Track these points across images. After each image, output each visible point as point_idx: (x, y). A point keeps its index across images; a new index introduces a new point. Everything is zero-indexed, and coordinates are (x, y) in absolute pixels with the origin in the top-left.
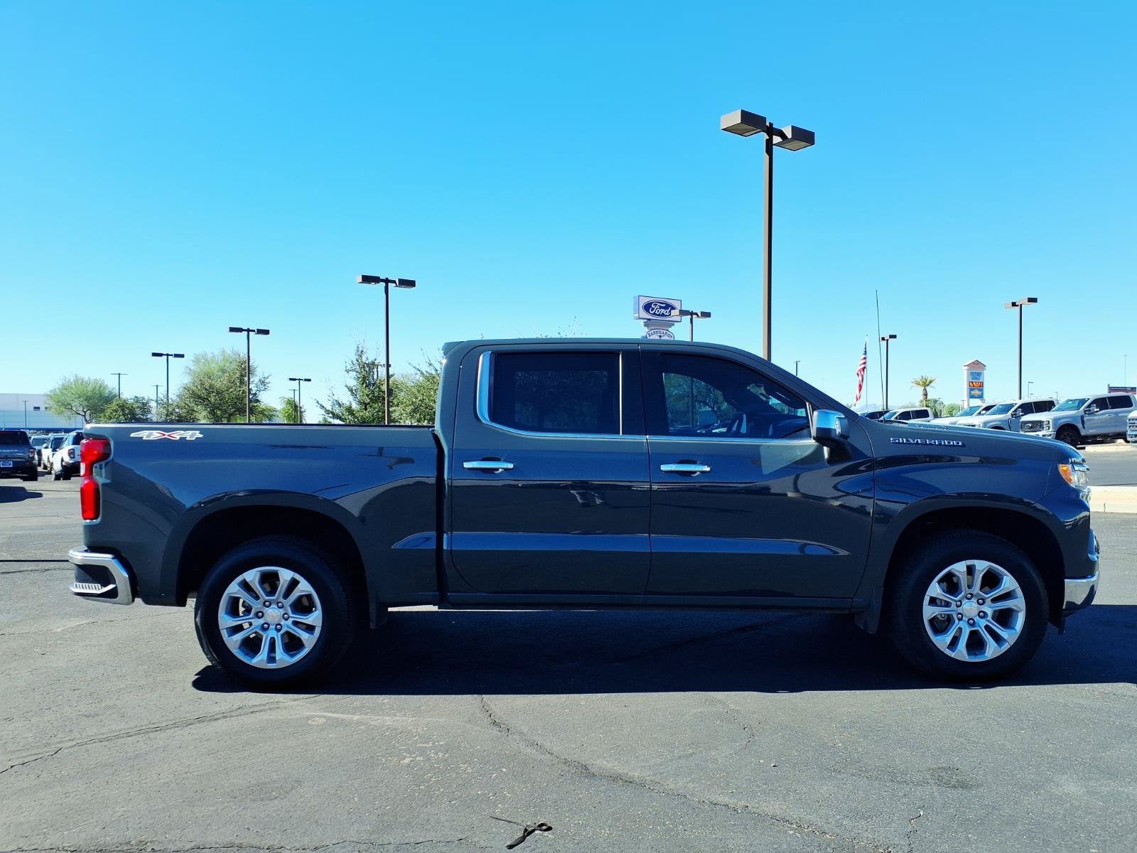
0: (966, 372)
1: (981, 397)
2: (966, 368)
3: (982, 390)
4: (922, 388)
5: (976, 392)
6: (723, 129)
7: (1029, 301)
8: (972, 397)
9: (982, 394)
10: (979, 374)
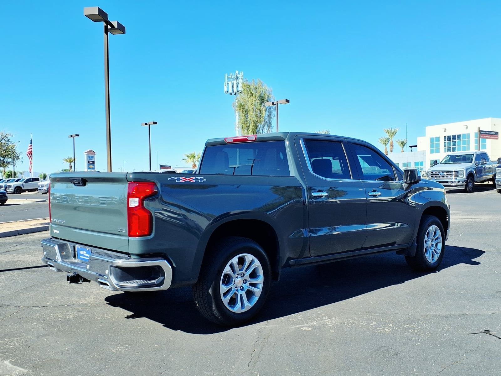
0: (86, 155)
1: (94, 168)
2: (86, 153)
3: (94, 165)
4: (69, 163)
5: (91, 166)
6: (85, 15)
7: (154, 123)
8: (89, 168)
9: (94, 167)
10: (92, 157)
